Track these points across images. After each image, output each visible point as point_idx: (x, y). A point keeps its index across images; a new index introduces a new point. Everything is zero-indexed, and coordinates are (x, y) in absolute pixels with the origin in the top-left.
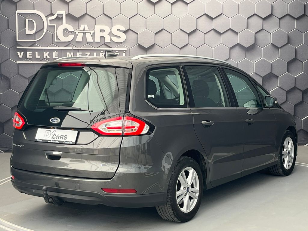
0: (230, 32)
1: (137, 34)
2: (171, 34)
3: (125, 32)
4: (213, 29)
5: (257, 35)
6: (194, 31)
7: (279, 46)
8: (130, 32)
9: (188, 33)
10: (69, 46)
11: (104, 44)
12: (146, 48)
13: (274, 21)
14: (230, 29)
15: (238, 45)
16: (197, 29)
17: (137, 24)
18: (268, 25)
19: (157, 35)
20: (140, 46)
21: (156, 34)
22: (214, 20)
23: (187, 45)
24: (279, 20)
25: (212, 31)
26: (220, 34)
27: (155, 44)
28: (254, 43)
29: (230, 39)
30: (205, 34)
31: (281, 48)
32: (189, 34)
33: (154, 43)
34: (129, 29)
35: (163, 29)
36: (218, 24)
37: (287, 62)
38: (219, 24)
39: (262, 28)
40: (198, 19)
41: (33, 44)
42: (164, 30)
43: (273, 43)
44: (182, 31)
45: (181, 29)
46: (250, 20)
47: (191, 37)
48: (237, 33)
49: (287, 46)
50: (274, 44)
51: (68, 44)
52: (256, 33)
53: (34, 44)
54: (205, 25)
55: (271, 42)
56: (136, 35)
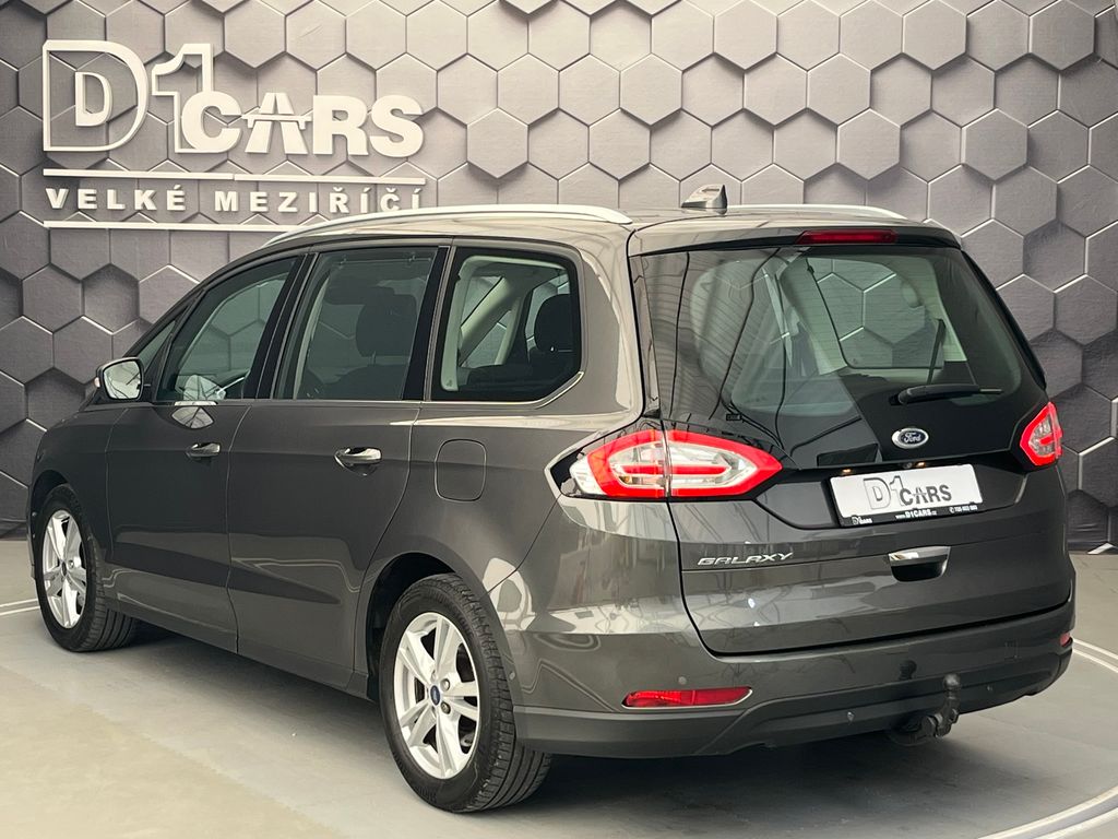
0: (805, 121)
1: (465, 126)
2: (588, 126)
3: (420, 120)
4: (744, 111)
5: (908, 133)
6: (674, 117)
7: (994, 177)
8: (441, 119)
9: (651, 123)
10: (223, 167)
11: (347, 162)
12: (497, 177)
13: (977, 79)
14: (807, 111)
15: (837, 168)
16: (681, 109)
17: (463, 92)
18: (949, 97)
19: (537, 132)
20: (475, 172)
21: (531, 126)
22: (746, 76)
23: (645, 168)
24: (996, 76)
25: (741, 118)
26: (770, 128)
27: (528, 162)
28: (897, 162)
29: (808, 149)
30: (713, 127)
31: (999, 181)
32: (654, 129)
33: (525, 161)
34: (437, 110)
35: (558, 109)
36: (761, 94)
37: (1026, 238)
38: (765, 94)
39: (928, 108)
40: (686, 75)
41: (100, 161)
42: (561, 114)
43: (971, 165)
44: (625, 118)
45: (624, 112)
46: (881, 78)
47: (659, 138)
48: (833, 127)
49: (1024, 177)
50: (975, 167)
51: (221, 160)
52: (904, 127)
53: (105, 159)
54: (712, 95)
55: (963, 161)
56: (462, 130)
